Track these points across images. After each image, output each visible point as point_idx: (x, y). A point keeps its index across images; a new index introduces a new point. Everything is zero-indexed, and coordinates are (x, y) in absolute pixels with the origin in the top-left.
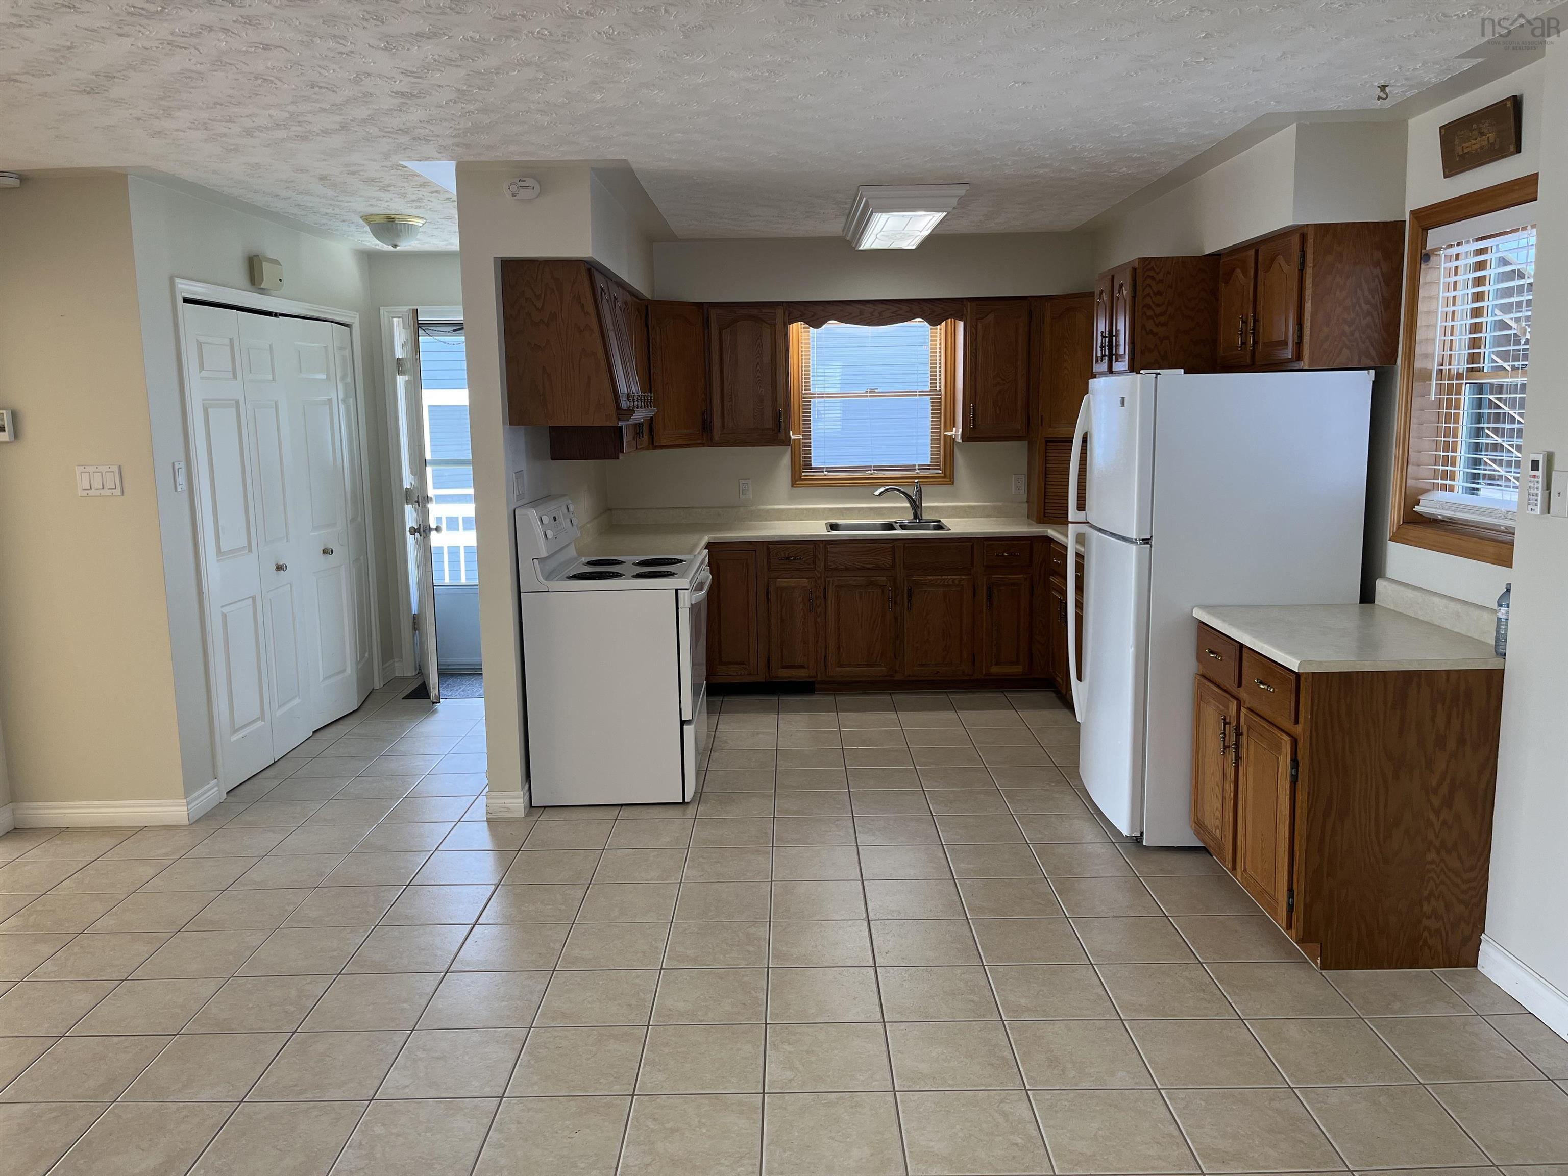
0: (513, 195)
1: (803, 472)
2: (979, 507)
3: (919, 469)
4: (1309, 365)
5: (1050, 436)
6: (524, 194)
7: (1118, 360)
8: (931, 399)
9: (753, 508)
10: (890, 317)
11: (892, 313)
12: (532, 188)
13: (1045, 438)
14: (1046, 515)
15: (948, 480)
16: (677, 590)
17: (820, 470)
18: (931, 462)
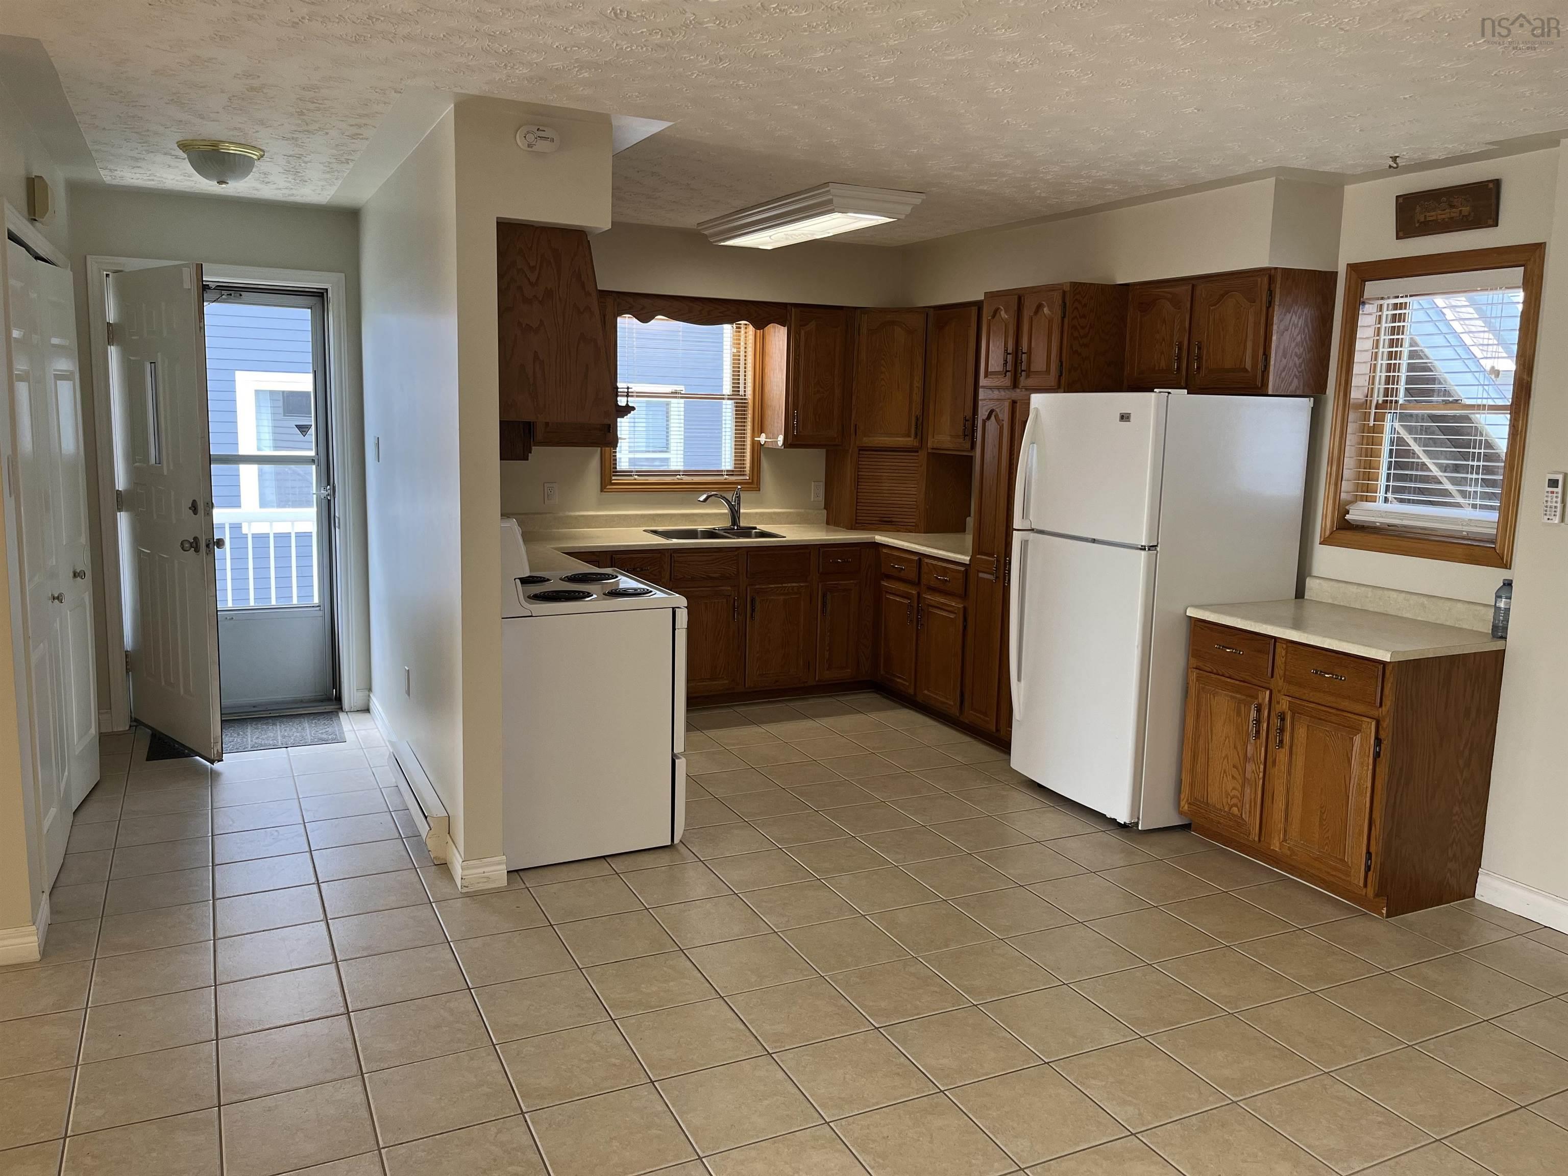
0: (529, 146)
1: (614, 475)
2: (783, 513)
3: (727, 475)
4: (1273, 391)
5: (865, 445)
6: (542, 146)
7: (1029, 376)
8: (736, 403)
9: (561, 514)
10: (718, 317)
11: (720, 313)
12: (552, 140)
13: (858, 447)
14: (858, 521)
15: (756, 486)
16: (673, 608)
17: (627, 473)
18: (735, 468)
